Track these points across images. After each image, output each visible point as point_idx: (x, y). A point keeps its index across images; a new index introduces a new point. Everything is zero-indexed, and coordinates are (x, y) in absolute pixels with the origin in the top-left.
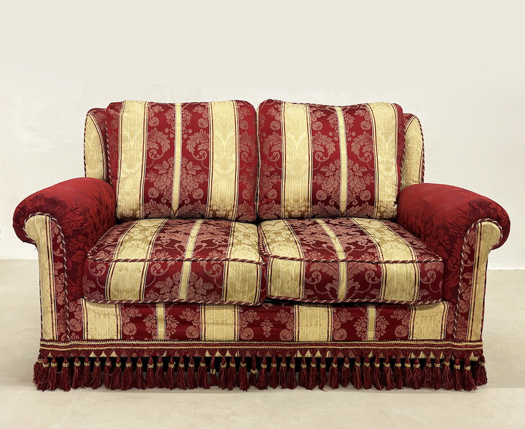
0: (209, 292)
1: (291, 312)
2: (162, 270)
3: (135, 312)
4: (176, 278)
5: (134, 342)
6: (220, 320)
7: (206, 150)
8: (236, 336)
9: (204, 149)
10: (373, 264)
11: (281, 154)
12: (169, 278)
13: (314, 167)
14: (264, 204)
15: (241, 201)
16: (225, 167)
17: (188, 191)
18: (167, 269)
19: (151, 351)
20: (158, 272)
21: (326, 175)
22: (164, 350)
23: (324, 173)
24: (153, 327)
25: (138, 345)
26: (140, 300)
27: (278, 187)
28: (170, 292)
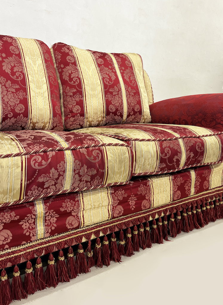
0: (93, 177)
1: (147, 185)
2: (44, 162)
3: (10, 216)
4: (61, 167)
5: (9, 251)
6: (97, 204)
7: (21, 72)
8: (110, 215)
9: (19, 71)
10: (196, 138)
11: (80, 79)
12: (53, 169)
13: (105, 88)
14: (70, 118)
15: (55, 114)
16: (39, 87)
17: (10, 106)
18: (50, 160)
19: (29, 254)
20: (40, 164)
21: (113, 94)
22: (42, 249)
23: (111, 93)
24: (31, 228)
25: (13, 253)
26: (20, 200)
27: (81, 104)
28: (55, 185)
